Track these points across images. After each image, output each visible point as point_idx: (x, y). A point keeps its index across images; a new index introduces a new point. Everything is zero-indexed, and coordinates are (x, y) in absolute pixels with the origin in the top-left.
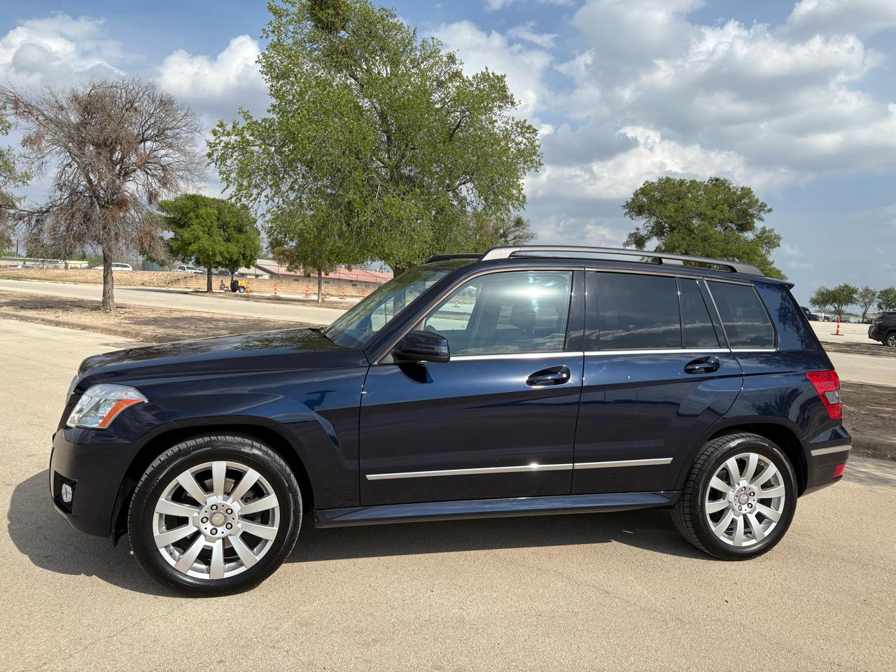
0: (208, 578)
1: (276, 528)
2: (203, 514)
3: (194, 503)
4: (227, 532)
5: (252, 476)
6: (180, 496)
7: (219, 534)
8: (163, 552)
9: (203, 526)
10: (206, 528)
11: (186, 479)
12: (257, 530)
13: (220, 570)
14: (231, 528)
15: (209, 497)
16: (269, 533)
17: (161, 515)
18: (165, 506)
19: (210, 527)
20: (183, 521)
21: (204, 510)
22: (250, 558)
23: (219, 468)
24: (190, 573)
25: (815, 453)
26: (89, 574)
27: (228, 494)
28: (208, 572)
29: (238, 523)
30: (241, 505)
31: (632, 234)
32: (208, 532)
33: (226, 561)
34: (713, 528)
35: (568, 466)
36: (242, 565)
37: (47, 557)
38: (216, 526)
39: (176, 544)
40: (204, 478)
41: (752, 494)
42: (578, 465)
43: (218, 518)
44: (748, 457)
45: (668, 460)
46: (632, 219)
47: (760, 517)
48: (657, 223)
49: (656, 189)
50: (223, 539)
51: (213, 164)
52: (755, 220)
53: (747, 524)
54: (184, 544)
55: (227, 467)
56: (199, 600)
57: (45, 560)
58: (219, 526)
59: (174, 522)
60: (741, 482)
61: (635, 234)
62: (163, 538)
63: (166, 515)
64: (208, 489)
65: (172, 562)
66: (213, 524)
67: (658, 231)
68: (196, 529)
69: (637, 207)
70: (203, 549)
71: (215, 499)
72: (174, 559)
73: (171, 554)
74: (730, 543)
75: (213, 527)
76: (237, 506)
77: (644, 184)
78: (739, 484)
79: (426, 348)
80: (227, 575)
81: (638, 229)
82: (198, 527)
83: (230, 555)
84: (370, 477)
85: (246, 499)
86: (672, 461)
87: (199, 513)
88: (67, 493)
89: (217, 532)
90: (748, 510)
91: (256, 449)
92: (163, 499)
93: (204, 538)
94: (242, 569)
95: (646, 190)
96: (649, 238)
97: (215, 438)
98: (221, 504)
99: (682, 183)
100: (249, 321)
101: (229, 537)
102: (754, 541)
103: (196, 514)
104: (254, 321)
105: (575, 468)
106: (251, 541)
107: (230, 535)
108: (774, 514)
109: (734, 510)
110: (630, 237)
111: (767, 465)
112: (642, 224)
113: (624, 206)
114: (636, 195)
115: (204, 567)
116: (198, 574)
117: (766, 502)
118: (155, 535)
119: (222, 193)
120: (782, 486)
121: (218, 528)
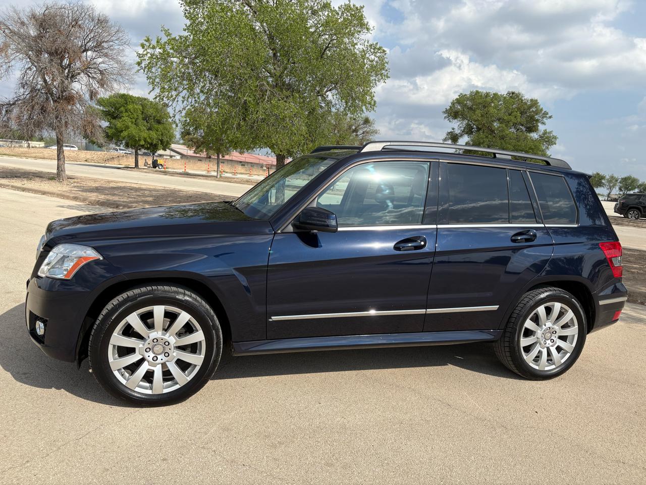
0: (151, 393)
1: (202, 356)
2: (146, 346)
3: (139, 337)
4: (165, 359)
5: (184, 317)
6: (129, 331)
7: (159, 361)
8: (117, 374)
9: (146, 355)
10: (149, 356)
11: (133, 319)
12: (187, 357)
13: (160, 387)
14: (168, 356)
15: (151, 332)
16: (197, 360)
17: (114, 346)
18: (118, 339)
19: (152, 355)
20: (131, 351)
21: (147, 342)
22: (182, 378)
23: (159, 311)
24: (137, 389)
25: (601, 303)
26: (58, 388)
27: (166, 330)
28: (151, 388)
29: (173, 352)
30: (176, 339)
31: (449, 133)
32: (150, 359)
33: (165, 380)
34: (525, 357)
35: (422, 311)
36: (177, 383)
37: (25, 374)
38: (157, 354)
39: (126, 368)
40: (147, 319)
41: (554, 332)
42: (430, 311)
43: (158, 349)
44: (553, 306)
45: (496, 307)
46: (450, 121)
47: (559, 349)
48: (468, 125)
49: (468, 99)
50: (162, 364)
51: (142, 70)
52: (539, 124)
53: (549, 354)
54: (133, 368)
55: (165, 310)
56: (144, 410)
57: (23, 376)
58: (159, 354)
59: (124, 351)
60: (546, 324)
61: (451, 132)
62: (116, 364)
63: (118, 346)
64: (150, 327)
65: (124, 382)
66: (154, 353)
67: (468, 131)
68: (141, 357)
69: (453, 113)
70: (147, 371)
71: (156, 334)
72: (125, 379)
73: (122, 375)
74: (537, 368)
75: (154, 355)
76: (173, 340)
77: (459, 96)
78: (545, 325)
79: (318, 221)
80: (166, 391)
81: (453, 129)
82: (143, 355)
83: (167, 376)
84: (274, 318)
85: (180, 335)
86: (499, 307)
87: (143, 345)
88: (40, 328)
89: (157, 359)
90: (551, 344)
91: (187, 296)
92: (116, 334)
93: (148, 363)
94: (177, 387)
95: (460, 100)
96: (461, 136)
97: (156, 287)
98: (160, 338)
99: (487, 95)
100: (167, 191)
101: (167, 363)
102: (553, 367)
103: (141, 346)
104: (171, 191)
105: (427, 313)
106: (183, 366)
107: (168, 361)
108: (568, 346)
109: (540, 344)
110: (447, 135)
111: (567, 311)
112: (456, 125)
113: (444, 112)
114: (453, 104)
115: (147, 385)
116: (142, 390)
117: (563, 338)
118: (110, 361)
119: (149, 93)
120: (576, 326)
121: (158, 356)
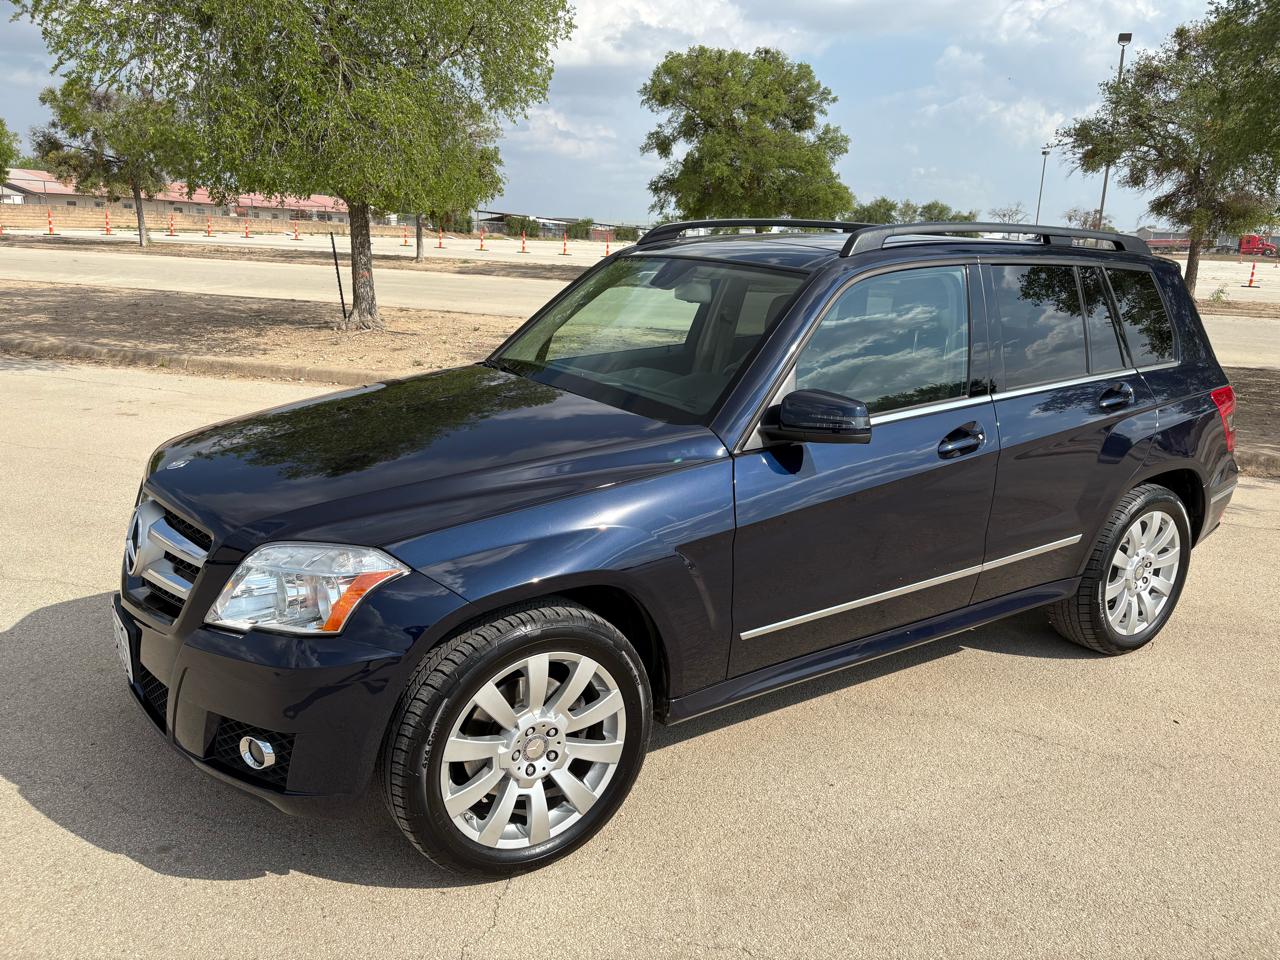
0: (528, 844)
1: (620, 742)
2: (513, 747)
4: (549, 765)
5: (586, 671)
7: (538, 773)
9: (514, 766)
10: (518, 768)
11: (487, 694)
14: (556, 757)
15: (520, 717)
16: (611, 752)
17: (450, 765)
18: (457, 747)
19: (524, 764)
20: (484, 766)
21: (514, 739)
22: (584, 796)
23: (539, 665)
24: (502, 844)
25: (1214, 499)
28: (525, 834)
29: (565, 747)
30: (568, 717)
31: (652, 134)
32: (521, 773)
33: (551, 807)
34: (1109, 618)
36: (575, 809)
38: (533, 760)
39: (475, 809)
41: (1149, 565)
42: (987, 566)
43: (536, 747)
44: (1152, 518)
45: (1078, 538)
46: (653, 111)
47: (1153, 592)
48: (689, 118)
49: (685, 63)
50: (544, 778)
52: (816, 114)
53: (1140, 604)
55: (549, 661)
58: (537, 759)
61: (657, 133)
64: (520, 703)
65: (472, 835)
66: (527, 759)
67: (688, 130)
68: (504, 774)
69: (659, 95)
70: (517, 801)
72: (474, 829)
73: (470, 824)
74: (1123, 632)
75: (527, 763)
76: (563, 722)
77: (667, 57)
78: (1137, 555)
80: (555, 831)
81: (660, 126)
82: (506, 769)
84: (746, 636)
85: (576, 709)
86: (1082, 539)
87: (507, 746)
89: (534, 770)
90: (1143, 586)
92: (454, 738)
94: (576, 817)
95: (671, 66)
96: (675, 139)
98: (538, 723)
99: (720, 55)
101: (553, 774)
102: (1144, 626)
103: (503, 750)
105: (984, 569)
107: (554, 769)
108: (1166, 585)
109: (1130, 590)
110: (649, 138)
111: (1168, 524)
112: (665, 118)
113: (640, 92)
114: (657, 74)
115: (520, 828)
118: (445, 801)
120: (1178, 548)
121: (534, 763)
